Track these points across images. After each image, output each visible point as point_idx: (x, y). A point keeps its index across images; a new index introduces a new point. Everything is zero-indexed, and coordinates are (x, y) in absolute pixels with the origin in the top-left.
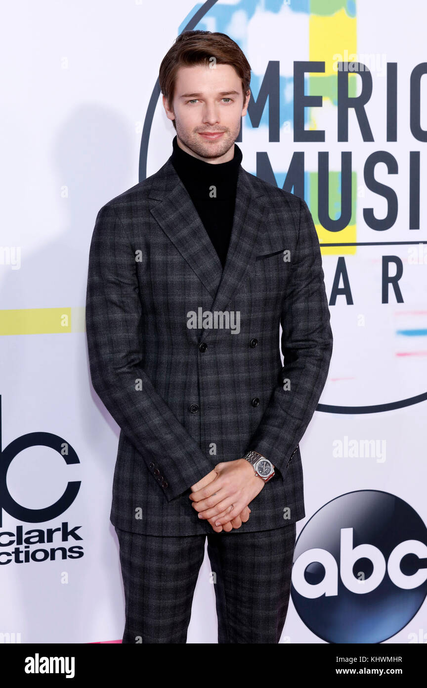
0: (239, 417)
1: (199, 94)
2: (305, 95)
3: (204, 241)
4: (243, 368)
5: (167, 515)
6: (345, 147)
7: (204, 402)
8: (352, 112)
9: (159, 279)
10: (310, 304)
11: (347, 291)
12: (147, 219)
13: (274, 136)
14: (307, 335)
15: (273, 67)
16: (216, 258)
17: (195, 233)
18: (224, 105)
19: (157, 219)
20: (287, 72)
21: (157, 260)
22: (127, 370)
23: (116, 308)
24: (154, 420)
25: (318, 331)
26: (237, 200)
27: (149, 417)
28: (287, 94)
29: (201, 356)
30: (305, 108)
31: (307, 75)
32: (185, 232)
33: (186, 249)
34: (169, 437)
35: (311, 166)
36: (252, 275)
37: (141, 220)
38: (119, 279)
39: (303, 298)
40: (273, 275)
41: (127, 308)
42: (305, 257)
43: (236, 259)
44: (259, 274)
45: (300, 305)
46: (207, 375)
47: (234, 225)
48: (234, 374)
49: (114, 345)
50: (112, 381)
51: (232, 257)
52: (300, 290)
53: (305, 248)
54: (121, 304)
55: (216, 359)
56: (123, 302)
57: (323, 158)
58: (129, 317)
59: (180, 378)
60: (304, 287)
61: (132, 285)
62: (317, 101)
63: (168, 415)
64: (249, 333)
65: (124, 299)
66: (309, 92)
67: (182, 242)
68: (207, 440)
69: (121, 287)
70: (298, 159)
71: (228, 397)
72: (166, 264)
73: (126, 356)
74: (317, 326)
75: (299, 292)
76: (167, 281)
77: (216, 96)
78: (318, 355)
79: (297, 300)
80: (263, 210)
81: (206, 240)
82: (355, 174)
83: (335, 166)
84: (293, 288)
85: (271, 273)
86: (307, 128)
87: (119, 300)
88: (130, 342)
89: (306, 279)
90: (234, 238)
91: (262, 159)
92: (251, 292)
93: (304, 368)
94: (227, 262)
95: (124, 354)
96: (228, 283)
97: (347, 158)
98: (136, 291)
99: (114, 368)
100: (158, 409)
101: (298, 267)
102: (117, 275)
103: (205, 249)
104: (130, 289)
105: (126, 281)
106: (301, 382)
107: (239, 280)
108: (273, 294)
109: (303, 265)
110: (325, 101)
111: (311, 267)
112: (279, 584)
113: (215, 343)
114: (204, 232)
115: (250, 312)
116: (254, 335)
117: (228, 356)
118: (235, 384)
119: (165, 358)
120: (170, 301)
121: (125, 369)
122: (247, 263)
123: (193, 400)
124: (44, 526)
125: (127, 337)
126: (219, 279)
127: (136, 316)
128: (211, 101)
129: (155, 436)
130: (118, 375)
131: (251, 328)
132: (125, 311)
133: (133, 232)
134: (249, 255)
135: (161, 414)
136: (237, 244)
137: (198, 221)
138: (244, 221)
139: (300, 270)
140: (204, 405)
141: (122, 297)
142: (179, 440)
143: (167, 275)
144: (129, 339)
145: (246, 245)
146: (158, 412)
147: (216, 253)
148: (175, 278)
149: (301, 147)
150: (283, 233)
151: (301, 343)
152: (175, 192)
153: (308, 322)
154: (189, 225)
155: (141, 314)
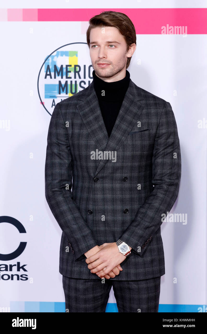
0: (115, 218)
1: (97, 42)
3: (100, 123)
4: (118, 192)
7: (95, 209)
9: (76, 142)
10: (165, 160)
12: (74, 111)
14: (162, 177)
16: (106, 132)
17: (96, 119)
18: (110, 48)
19: (79, 111)
21: (75, 132)
22: (58, 190)
23: (56, 157)
24: (68, 217)
25: (168, 175)
26: (124, 102)
27: (66, 215)
29: (94, 184)
32: (91, 118)
33: (90, 127)
34: (75, 227)
36: (125, 143)
37: (71, 111)
38: (59, 142)
39: (160, 157)
40: (138, 143)
41: (62, 157)
42: (163, 134)
43: (116, 134)
44: (130, 142)
45: (159, 160)
46: (98, 194)
47: (119, 115)
48: (113, 195)
49: (53, 176)
50: (50, 194)
51: (114, 132)
52: (159, 152)
53: (163, 129)
54: (59, 155)
55: (103, 187)
56: (60, 154)
58: (62, 162)
59: (85, 195)
60: (162, 151)
61: (65, 145)
63: (77, 214)
64: (123, 173)
65: (60, 152)
67: (89, 123)
68: (98, 229)
69: (59, 146)
71: (109, 207)
72: (79, 135)
73: (59, 182)
74: (168, 172)
75: (159, 153)
76: (79, 144)
77: (105, 44)
78: (165, 188)
79: (158, 157)
80: (140, 107)
81: (102, 122)
84: (157, 151)
85: (137, 142)
87: (58, 153)
88: (61, 175)
89: (163, 146)
90: (117, 122)
92: (124, 151)
93: (156, 195)
94: (111, 135)
95: (57, 181)
96: (110, 146)
98: (68, 148)
99: (52, 188)
100: (71, 211)
101: (159, 139)
102: (58, 139)
103: (100, 128)
104: (64, 147)
105: (62, 143)
106: (153, 202)
107: (117, 145)
108: (138, 153)
109: (162, 138)
111: (167, 139)
113: (103, 178)
114: (101, 118)
115: (123, 162)
116: (126, 175)
117: (110, 185)
118: (113, 201)
119: (80, 184)
120: (81, 154)
121: (56, 189)
122: (123, 136)
123: (91, 207)
125: (61, 172)
126: (106, 144)
127: (67, 161)
128: (102, 46)
129: (68, 226)
130: (53, 192)
131: (124, 171)
132: (61, 158)
133: (66, 117)
134: (125, 131)
135: (73, 214)
136: (118, 126)
137: (99, 112)
138: (126, 113)
139: (159, 141)
140: (95, 211)
141: (59, 151)
142: (80, 229)
143: (79, 140)
144: (61, 173)
145: (124, 126)
146: (71, 213)
147: (106, 130)
148: (83, 142)
150: (149, 120)
151: (159, 181)
152: (91, 97)
153: (163, 169)
154: (94, 114)
155: (70, 161)
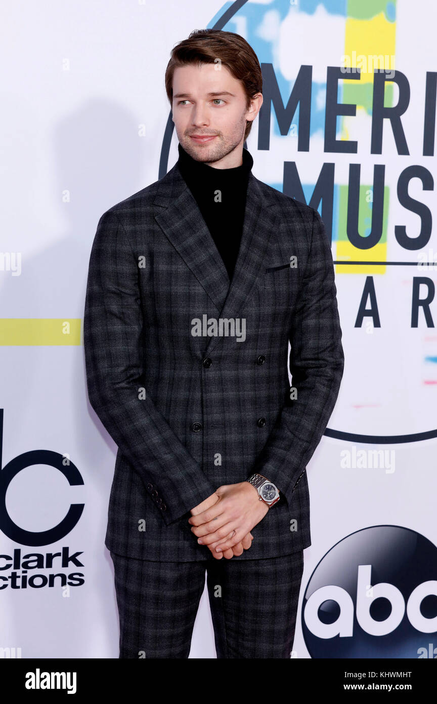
0: (243, 437)
1: (189, 94)
2: (338, 102)
3: (210, 251)
4: (248, 386)
5: (166, 539)
6: (378, 159)
7: (208, 420)
8: (387, 123)
9: (163, 289)
10: (321, 321)
11: (374, 313)
12: (151, 227)
13: (304, 145)
14: (318, 354)
15: (306, 72)
16: (224, 269)
17: (201, 242)
18: (215, 106)
19: (162, 227)
20: (319, 77)
21: (161, 269)
22: (126, 386)
23: (115, 320)
25: (329, 350)
26: (247, 209)
27: (148, 435)
28: (319, 101)
29: (205, 372)
30: (338, 117)
31: (341, 82)
32: (191, 241)
33: (192, 260)
34: (168, 457)
35: (341, 178)
36: (261, 288)
37: (145, 227)
38: (120, 289)
39: (313, 315)
40: (283, 288)
41: (127, 320)
42: (317, 270)
43: (245, 272)
44: (269, 288)
45: (311, 322)
46: (211, 392)
47: (244, 235)
48: (239, 392)
49: (112, 358)
50: (110, 396)
51: (241, 268)
52: (311, 305)
53: (317, 261)
54: (121, 315)
55: (221, 375)
56: (123, 313)
57: (355, 170)
58: (129, 329)
59: (182, 394)
60: (316, 303)
61: (133, 295)
62: (350, 110)
63: (168, 433)
64: (256, 349)
65: (124, 310)
66: (342, 99)
67: (187, 251)
68: (210, 460)
69: (122, 297)
70: (328, 170)
71: (233, 416)
72: (170, 274)
73: (126, 370)
74: (329, 344)
75: (309, 308)
76: (171, 292)
77: (207, 97)
78: (329, 375)
79: (307, 316)
80: (274, 220)
81: (213, 249)
82: (388, 189)
83: (367, 179)
84: (304, 303)
85: (281, 286)
86: (339, 137)
87: (119, 312)
88: (129, 356)
89: (318, 294)
90: (243, 248)
91: (290, 169)
92: (259, 305)
93: (313, 388)
94: (235, 274)
95: (123, 368)
96: (235, 296)
97: (379, 171)
98: (138, 301)
99: (112, 383)
100: (157, 428)
101: (310, 281)
102: (118, 284)
103: (212, 259)
104: (131, 300)
105: (127, 291)
106: (310, 402)
107: (248, 293)
108: (283, 308)
109: (315, 279)
110: (359, 110)
111: (323, 281)
112: (285, 615)
113: (220, 358)
114: (211, 241)
115: (258, 327)
116: (262, 351)
117: (233, 372)
118: (240, 403)
119: (167, 373)
120: (173, 313)
121: (123, 385)
122: (256, 276)
123: (196, 418)
124: (44, 550)
125: (127, 350)
126: (226, 291)
127: (136, 328)
128: (201, 102)
129: (154, 456)
130: (115, 390)
131: (259, 344)
132: (126, 323)
133: (136, 240)
134: (258, 267)
135: (160, 433)
136: (246, 255)
137: (204, 230)
138: (254, 231)
139: (311, 284)
140: (207, 424)
141: (122, 308)
142: (179, 460)
143: (171, 285)
144: (128, 352)
145: (255, 257)
146: (158, 431)
147: (223, 264)
148: (179, 289)
149: (331, 157)
150: (294, 245)
151: (310, 362)
152: (181, 198)
153: (319, 339)
154: (195, 233)
155: (142, 326)
